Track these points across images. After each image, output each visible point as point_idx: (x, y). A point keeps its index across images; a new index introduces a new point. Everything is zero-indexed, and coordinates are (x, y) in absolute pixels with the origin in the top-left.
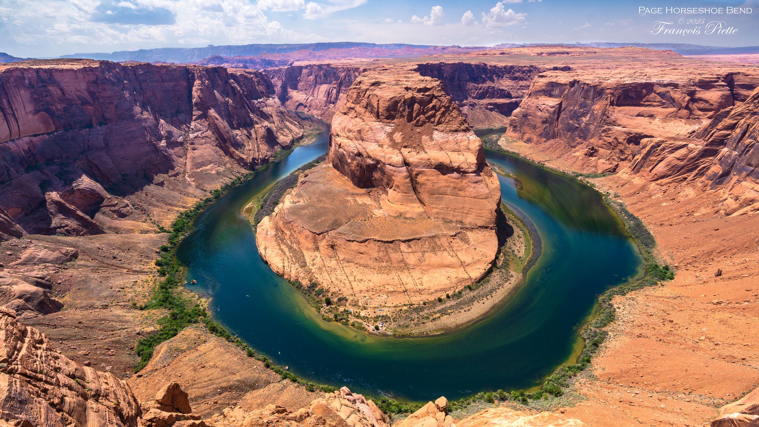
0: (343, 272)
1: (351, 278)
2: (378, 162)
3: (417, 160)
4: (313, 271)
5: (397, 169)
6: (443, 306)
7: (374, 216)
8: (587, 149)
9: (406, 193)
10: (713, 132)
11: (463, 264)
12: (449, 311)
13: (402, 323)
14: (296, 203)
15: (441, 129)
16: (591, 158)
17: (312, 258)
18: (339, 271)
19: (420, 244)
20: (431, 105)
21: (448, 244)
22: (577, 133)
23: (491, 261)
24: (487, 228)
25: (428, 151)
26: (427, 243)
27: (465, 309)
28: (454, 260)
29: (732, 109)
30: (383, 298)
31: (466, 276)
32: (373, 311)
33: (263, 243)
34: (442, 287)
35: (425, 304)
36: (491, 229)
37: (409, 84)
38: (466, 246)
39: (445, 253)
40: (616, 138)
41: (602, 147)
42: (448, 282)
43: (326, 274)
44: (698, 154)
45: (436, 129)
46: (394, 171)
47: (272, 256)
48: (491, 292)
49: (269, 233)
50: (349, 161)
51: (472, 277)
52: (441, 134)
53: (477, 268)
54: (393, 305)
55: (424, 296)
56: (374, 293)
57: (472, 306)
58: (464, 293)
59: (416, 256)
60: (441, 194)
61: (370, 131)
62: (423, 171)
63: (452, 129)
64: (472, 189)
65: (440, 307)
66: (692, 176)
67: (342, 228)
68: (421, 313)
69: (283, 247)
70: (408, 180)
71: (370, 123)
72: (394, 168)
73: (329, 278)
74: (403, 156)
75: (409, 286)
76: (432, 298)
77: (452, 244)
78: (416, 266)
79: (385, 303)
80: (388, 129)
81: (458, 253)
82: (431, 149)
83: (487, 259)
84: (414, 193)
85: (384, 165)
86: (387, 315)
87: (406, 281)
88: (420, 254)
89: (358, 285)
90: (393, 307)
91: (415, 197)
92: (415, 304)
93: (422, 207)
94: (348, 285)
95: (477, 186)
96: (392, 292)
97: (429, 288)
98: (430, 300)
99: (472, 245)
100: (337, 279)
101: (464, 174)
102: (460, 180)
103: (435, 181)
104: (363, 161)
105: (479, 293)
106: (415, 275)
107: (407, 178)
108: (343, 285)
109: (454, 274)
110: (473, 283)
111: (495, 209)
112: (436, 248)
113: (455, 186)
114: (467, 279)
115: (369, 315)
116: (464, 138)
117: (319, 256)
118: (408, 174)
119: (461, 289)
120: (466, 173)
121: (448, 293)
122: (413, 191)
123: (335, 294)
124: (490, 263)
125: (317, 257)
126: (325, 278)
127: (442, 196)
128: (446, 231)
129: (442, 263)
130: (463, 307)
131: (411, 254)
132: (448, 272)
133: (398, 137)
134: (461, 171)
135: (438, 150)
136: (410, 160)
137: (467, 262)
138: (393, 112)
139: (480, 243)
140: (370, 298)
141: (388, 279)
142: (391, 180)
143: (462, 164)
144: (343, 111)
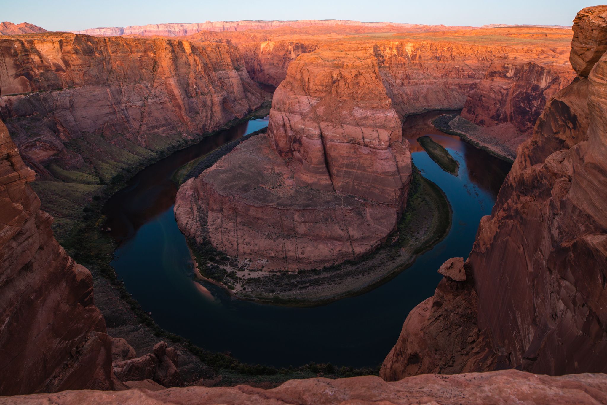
1: (241, 241)
2: (297, 133)
4: (210, 230)
5: (312, 141)
6: (316, 277)
7: (283, 184)
9: (317, 165)
11: (350, 239)
12: (320, 282)
13: (270, 287)
14: (221, 167)
17: (214, 219)
18: (232, 233)
19: (314, 215)
20: (355, 81)
21: (342, 218)
22: (526, 117)
23: (381, 238)
24: (388, 205)
26: (321, 214)
27: (336, 282)
28: (342, 233)
30: (262, 262)
31: (350, 250)
32: (249, 272)
33: (179, 201)
34: (322, 258)
35: (299, 272)
36: (392, 207)
39: (337, 227)
42: (329, 254)
43: (220, 234)
45: (357, 106)
46: (310, 144)
47: (181, 214)
48: (370, 269)
49: (187, 193)
50: (275, 132)
51: (356, 252)
53: (364, 244)
54: (269, 270)
55: (301, 265)
56: (256, 256)
57: (344, 281)
58: (343, 266)
59: (307, 226)
61: (298, 104)
62: (336, 145)
63: (373, 106)
64: (380, 166)
65: (313, 277)
67: (247, 193)
68: (292, 281)
69: (194, 206)
70: (320, 154)
71: (298, 97)
72: (310, 140)
73: (221, 239)
74: (320, 130)
75: (291, 254)
76: (308, 268)
77: (346, 218)
78: (304, 235)
79: (263, 267)
80: (314, 102)
81: (349, 227)
82: (348, 124)
83: (378, 236)
84: (324, 166)
85: (301, 137)
86: (259, 278)
87: (289, 248)
88: (312, 224)
89: (244, 248)
90: (269, 272)
91: (325, 169)
92: (290, 271)
93: (329, 180)
94: (235, 246)
95: (385, 163)
96: (272, 257)
97: (309, 258)
98: (306, 269)
99: (367, 221)
100: (227, 240)
101: (374, 150)
102: (369, 156)
103: (345, 155)
104: (286, 132)
105: (358, 268)
106: (300, 244)
107: (320, 151)
108: (231, 246)
109: (338, 247)
110: (355, 258)
111: (400, 187)
112: (329, 220)
113: (364, 161)
114: (350, 254)
115: (244, 276)
116: (382, 115)
117: (220, 218)
118: (322, 147)
119: (341, 262)
120: (377, 149)
121: (326, 264)
122: (324, 164)
123: (221, 253)
124: (380, 240)
125: (219, 218)
126: (217, 238)
127: (350, 170)
128: (344, 205)
129: (330, 236)
130: (336, 279)
131: (302, 224)
132: (333, 245)
133: (321, 110)
134: (370, 147)
135: (354, 126)
136: (326, 133)
137: (355, 237)
138: (320, 87)
139: (377, 219)
140: (250, 260)
141: (274, 244)
142: (306, 152)
143: (373, 140)
144: (283, 85)
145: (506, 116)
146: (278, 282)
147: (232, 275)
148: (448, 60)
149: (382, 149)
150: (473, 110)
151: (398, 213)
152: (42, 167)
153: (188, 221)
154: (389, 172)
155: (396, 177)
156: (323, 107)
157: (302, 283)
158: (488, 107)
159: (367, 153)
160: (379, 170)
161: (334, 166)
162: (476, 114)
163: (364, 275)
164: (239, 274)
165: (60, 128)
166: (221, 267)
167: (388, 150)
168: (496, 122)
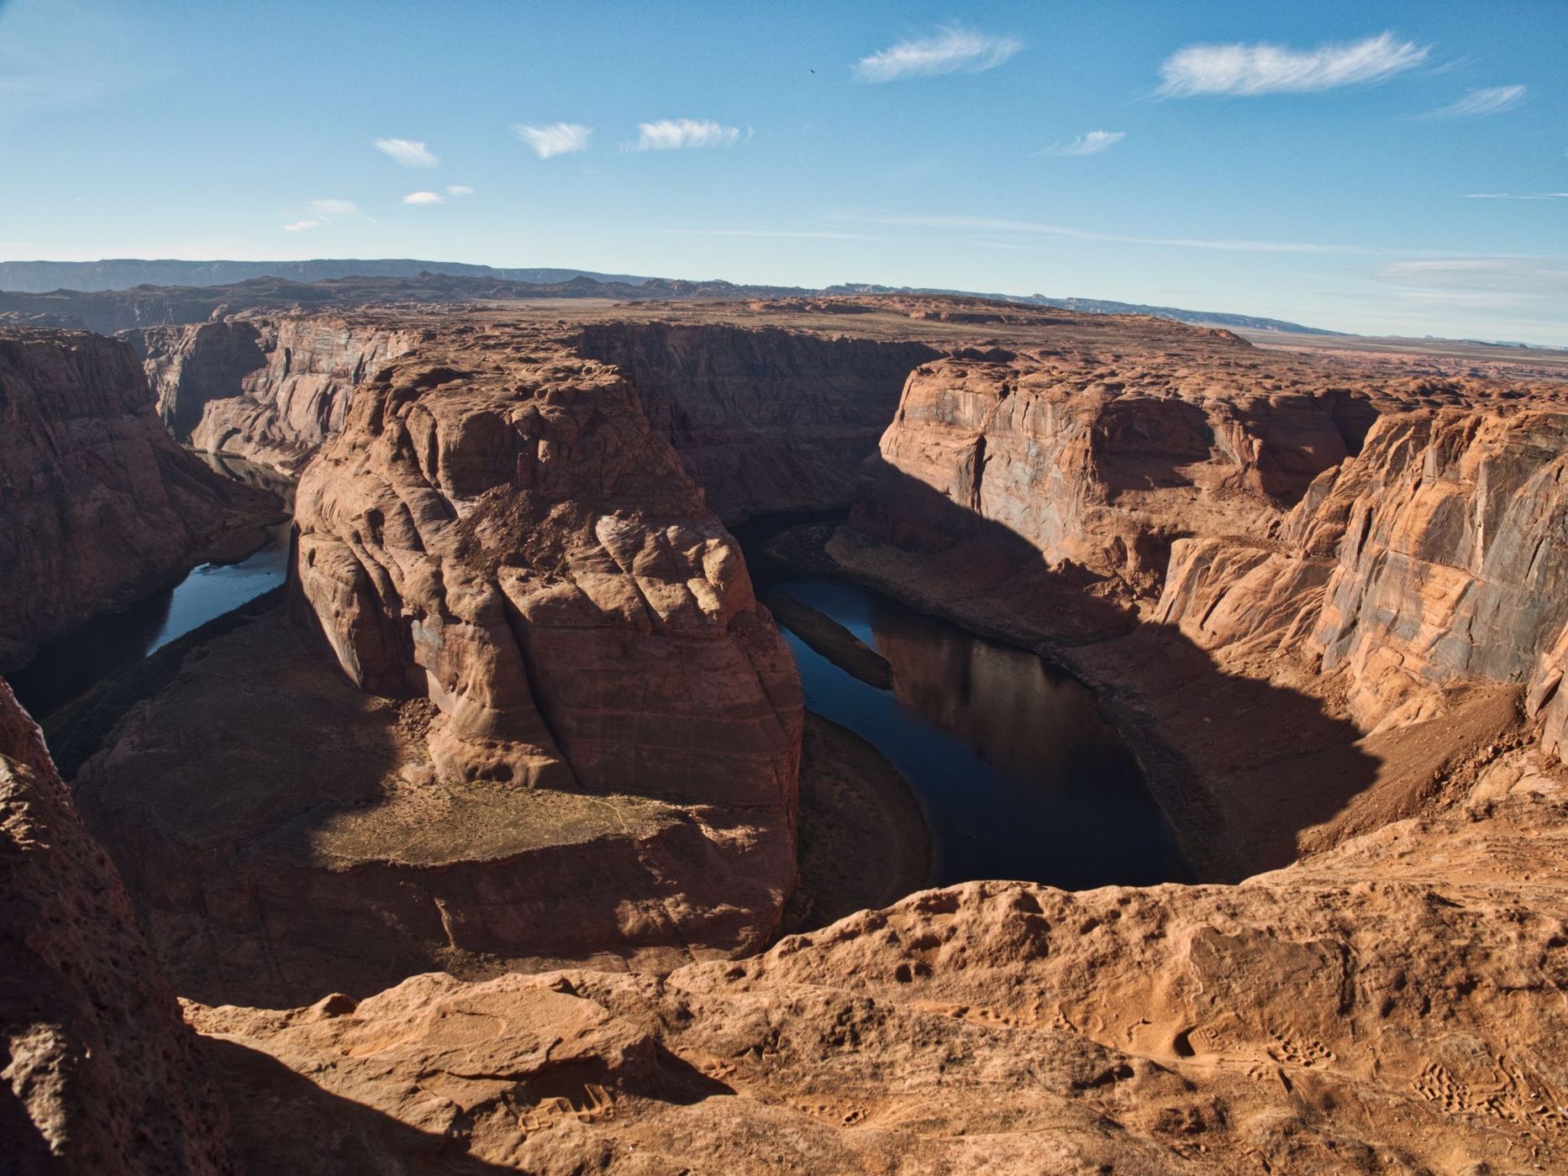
3: (541, 605)
10: (1311, 524)
15: (620, 509)
20: (590, 440)
24: (760, 808)
25: (577, 575)
29: (1338, 472)
38: (692, 871)
44: (1293, 579)
45: (604, 511)
50: (335, 607)
52: (620, 524)
62: (562, 638)
63: (654, 510)
64: (712, 690)
66: (1289, 634)
67: (288, 826)
71: (403, 491)
74: (501, 593)
80: (461, 508)
82: (587, 569)
84: (531, 707)
88: (541, 905)
91: (534, 716)
93: (556, 751)
95: (726, 680)
101: (688, 645)
102: (674, 664)
103: (598, 666)
107: (510, 661)
113: (659, 680)
117: (201, 929)
118: (515, 646)
120: (694, 639)
122: (530, 701)
127: (620, 713)
128: (630, 827)
131: (511, 909)
133: (489, 532)
134: (674, 635)
135: (606, 573)
136: (521, 601)
142: (462, 668)
143: (680, 612)
144: (333, 455)
149: (710, 639)
151: (791, 828)
154: (743, 705)
155: (767, 717)
156: (497, 523)
159: (665, 653)
160: (712, 703)
167: (729, 642)
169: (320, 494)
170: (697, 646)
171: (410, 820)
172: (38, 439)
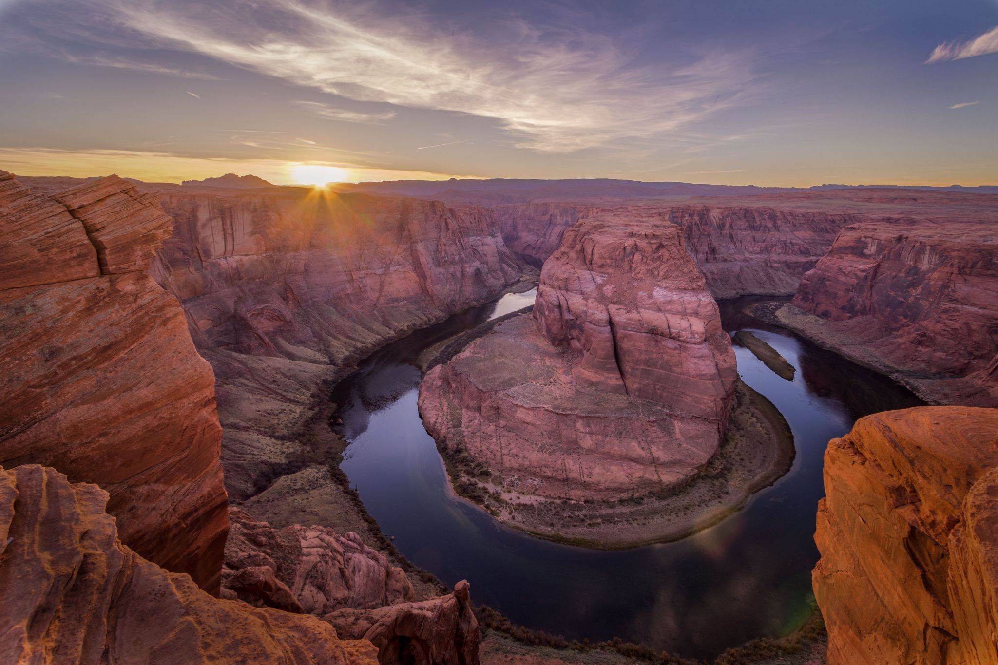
0: (498, 442)
1: (505, 451)
2: (578, 317)
3: (624, 320)
4: (465, 434)
5: (598, 328)
6: (610, 511)
7: (557, 381)
8: (914, 335)
9: (603, 358)
11: (654, 462)
12: (616, 519)
13: (547, 519)
14: (476, 353)
15: (665, 285)
16: (920, 348)
17: (470, 419)
18: (494, 440)
19: (603, 425)
20: (656, 255)
21: (641, 432)
22: (901, 310)
23: (698, 465)
24: (705, 419)
25: (642, 310)
26: (613, 425)
27: (639, 522)
28: (643, 453)
30: (535, 482)
31: (655, 478)
32: (517, 495)
33: (425, 392)
34: (616, 485)
35: (586, 502)
36: (711, 422)
37: (636, 229)
38: (666, 439)
39: (634, 444)
40: (966, 324)
41: (941, 335)
42: (626, 480)
43: (478, 440)
45: (658, 286)
46: (595, 331)
47: (428, 409)
48: (686, 508)
49: (435, 383)
50: (547, 313)
51: (664, 481)
52: (664, 292)
53: (674, 472)
54: (544, 494)
55: (588, 491)
56: (527, 474)
57: (650, 521)
58: (646, 500)
59: (594, 439)
60: (649, 366)
61: (577, 281)
62: (631, 335)
63: (681, 286)
64: (692, 365)
65: (605, 511)
67: (513, 389)
68: (577, 513)
69: (444, 401)
70: (609, 344)
71: (579, 271)
72: (595, 327)
73: (480, 446)
74: (609, 314)
75: (573, 475)
76: (597, 497)
77: (647, 433)
78: (590, 451)
79: (536, 490)
80: (599, 280)
81: (652, 446)
82: (647, 308)
83: (694, 461)
84: (614, 360)
85: (584, 322)
86: (532, 505)
87: (571, 467)
88: (600, 437)
89: (510, 461)
90: (544, 497)
91: (615, 365)
92: (572, 499)
93: (621, 380)
94: (499, 457)
95: (700, 362)
96: (548, 478)
97: (599, 483)
98: (595, 498)
99: (677, 439)
100: (488, 448)
101: (684, 344)
102: (677, 352)
103: (643, 348)
104: (561, 314)
105: (668, 505)
106: (585, 463)
107: (608, 341)
108: (492, 456)
109: (638, 472)
110: (662, 490)
111: (722, 396)
112: (624, 433)
113: (669, 358)
114: (655, 483)
115: (511, 499)
116: (694, 299)
117: (478, 418)
118: (611, 336)
119: (644, 494)
120: (687, 343)
121: (622, 495)
122: (614, 358)
123: (479, 465)
124: (697, 468)
125: (476, 419)
126: (475, 444)
127: (649, 368)
128: (644, 415)
129: (626, 455)
130: (639, 518)
131: (588, 435)
132: (630, 468)
133: (608, 290)
134: (679, 340)
135: (655, 311)
136: (617, 319)
137: (662, 460)
138: (608, 261)
139: (691, 438)
140: (519, 479)
141: (550, 460)
142: (588, 341)
143: (683, 330)
144: (556, 256)
145: (865, 307)
146: (558, 512)
147: (496, 497)
148: (769, 231)
149: (695, 344)
150: (810, 297)
151: (719, 432)
152: (267, 340)
153: (437, 419)
154: (705, 374)
155: (716, 381)
156: (613, 286)
157: (592, 517)
158: (836, 294)
159: (673, 347)
160: (691, 371)
161: (628, 362)
162: (815, 302)
163: (678, 516)
164: (505, 496)
165: (290, 295)
166: (480, 485)
167: (704, 346)
168: (849, 315)
169: (549, 270)
170: (689, 346)
171: (557, 395)
172: (458, 244)
